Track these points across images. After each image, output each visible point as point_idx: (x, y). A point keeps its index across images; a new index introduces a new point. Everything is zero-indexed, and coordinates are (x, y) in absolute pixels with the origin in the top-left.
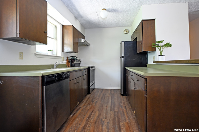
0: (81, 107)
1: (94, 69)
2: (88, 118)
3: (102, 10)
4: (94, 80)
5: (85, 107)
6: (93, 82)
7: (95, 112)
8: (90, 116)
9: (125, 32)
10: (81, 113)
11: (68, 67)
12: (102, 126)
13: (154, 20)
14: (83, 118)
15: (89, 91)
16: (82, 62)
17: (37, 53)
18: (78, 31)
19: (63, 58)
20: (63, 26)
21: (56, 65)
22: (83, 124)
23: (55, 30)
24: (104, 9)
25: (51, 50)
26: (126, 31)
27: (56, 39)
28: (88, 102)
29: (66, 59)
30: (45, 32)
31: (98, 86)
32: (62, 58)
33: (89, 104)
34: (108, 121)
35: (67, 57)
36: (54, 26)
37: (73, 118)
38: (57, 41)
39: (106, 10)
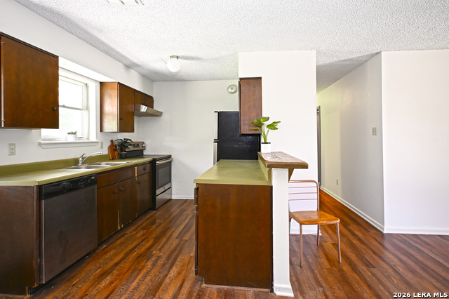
0: (126, 234)
1: (171, 162)
2: (130, 250)
3: (171, 57)
4: (170, 181)
5: (134, 233)
6: (167, 187)
7: (148, 241)
8: (136, 247)
9: (230, 90)
10: (122, 243)
11: (113, 159)
12: (146, 262)
13: (261, 78)
14: (122, 251)
15: (152, 205)
16: (147, 148)
17: (42, 142)
18: (135, 90)
19: (102, 143)
20: (101, 83)
21: (83, 159)
22: (117, 259)
23: (85, 91)
24: (173, 57)
25: (74, 132)
26: (232, 89)
27: (88, 109)
28: (144, 224)
29: (109, 144)
30: (53, 109)
31: (177, 194)
32: (100, 144)
33: (143, 229)
34: (162, 254)
35: (112, 141)
36: (83, 85)
37: (105, 250)
38: (89, 112)
39: (178, 57)
